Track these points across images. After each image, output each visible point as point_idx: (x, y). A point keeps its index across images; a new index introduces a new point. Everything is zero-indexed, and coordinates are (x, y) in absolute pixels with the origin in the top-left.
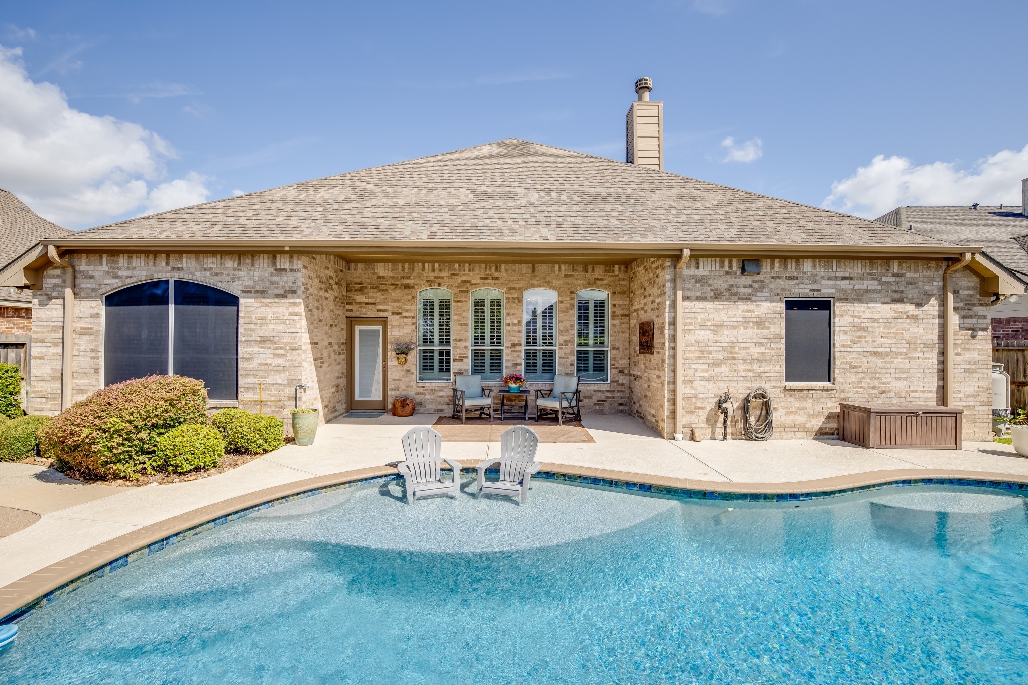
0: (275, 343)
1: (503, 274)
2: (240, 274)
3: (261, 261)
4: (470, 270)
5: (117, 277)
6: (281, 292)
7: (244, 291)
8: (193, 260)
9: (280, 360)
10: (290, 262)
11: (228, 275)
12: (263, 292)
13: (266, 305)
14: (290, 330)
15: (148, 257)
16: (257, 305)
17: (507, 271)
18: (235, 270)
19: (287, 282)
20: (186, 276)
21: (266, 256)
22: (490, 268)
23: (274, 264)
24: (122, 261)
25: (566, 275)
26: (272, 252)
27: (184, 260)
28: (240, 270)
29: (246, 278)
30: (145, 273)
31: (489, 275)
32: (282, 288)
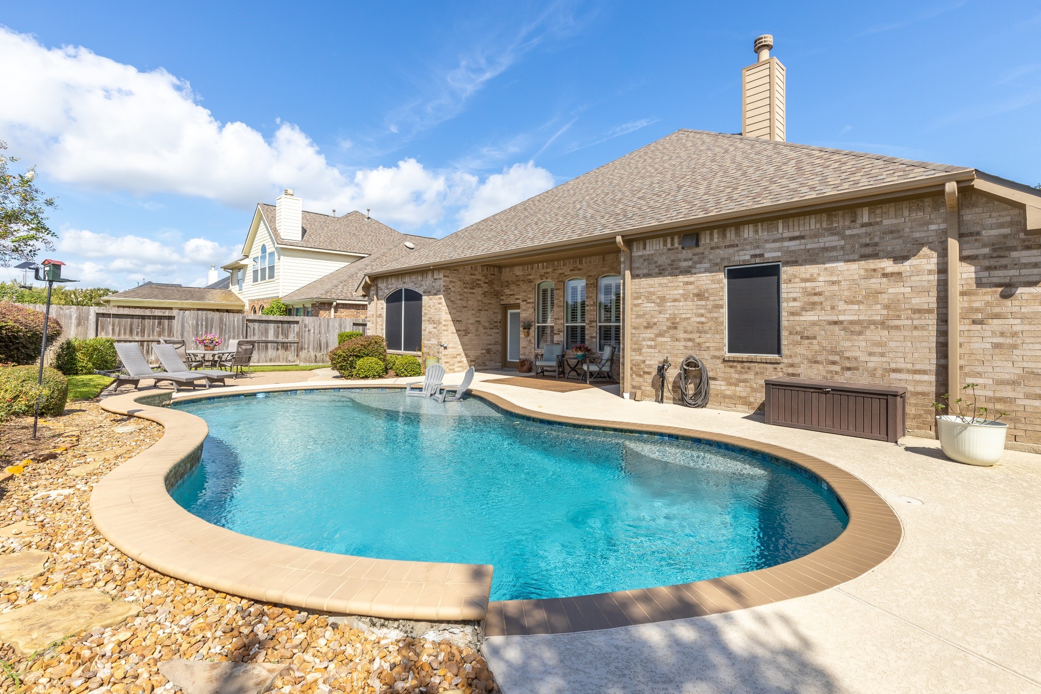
0: (433, 321)
1: (584, 266)
2: (423, 283)
3: (429, 275)
4: (564, 265)
5: (389, 288)
6: (436, 291)
7: (424, 292)
8: (410, 277)
9: (435, 330)
10: (439, 274)
11: (419, 284)
12: (430, 292)
13: (431, 300)
16: (428, 299)
17: (586, 263)
18: (421, 281)
19: (438, 286)
20: (407, 286)
21: (431, 272)
22: (576, 262)
23: (433, 276)
24: (389, 280)
27: (406, 278)
29: (425, 285)
30: (395, 286)
31: (575, 267)
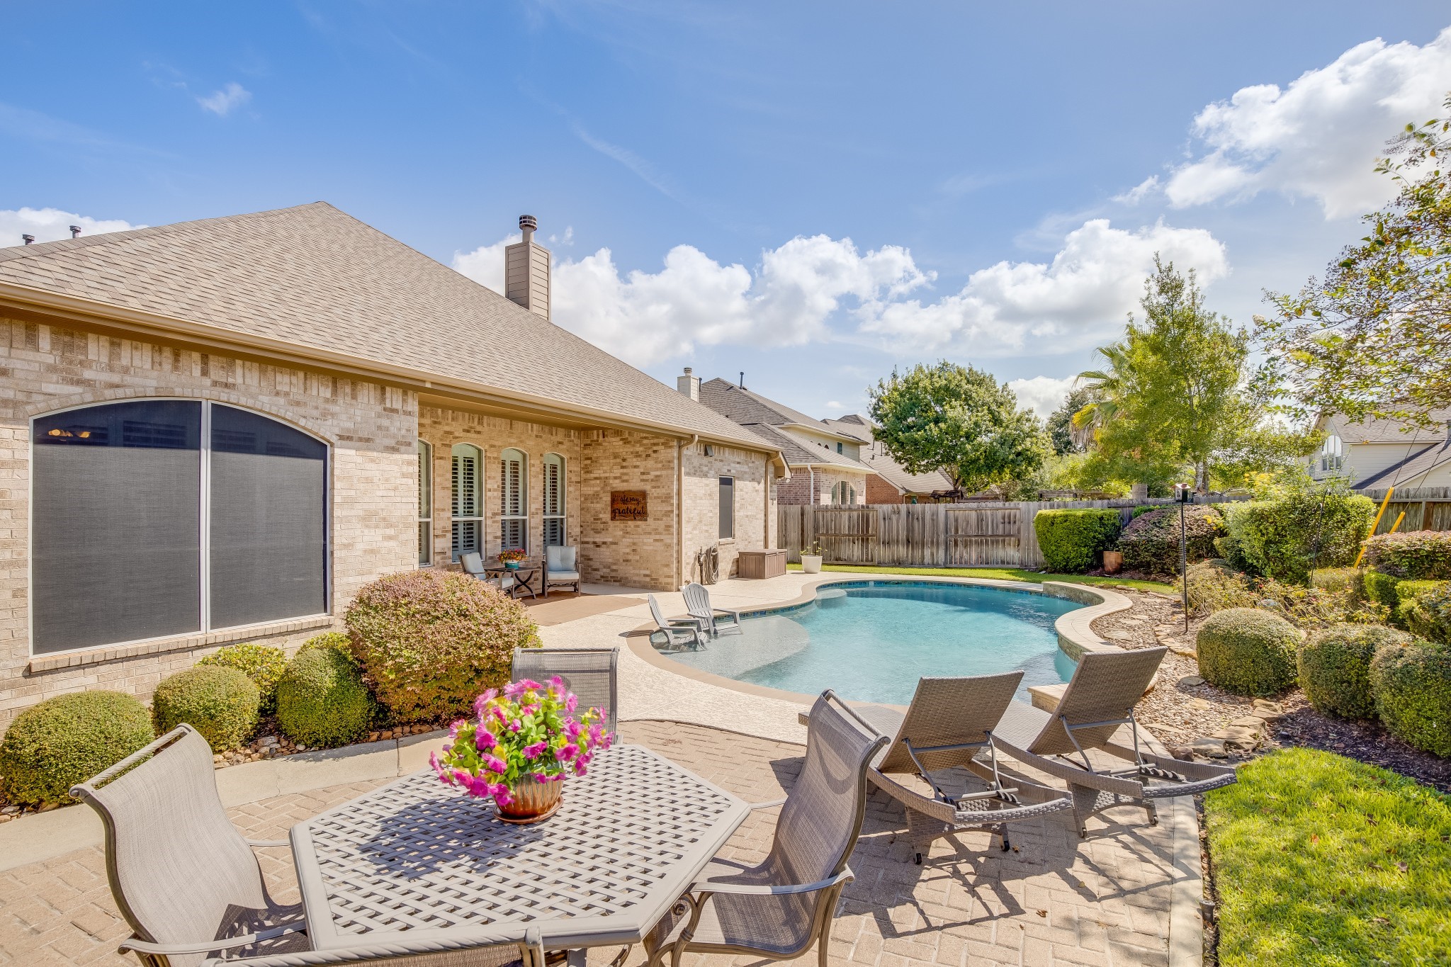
0: (384, 519)
1: (484, 429)
2: (334, 408)
3: (366, 392)
4: (453, 419)
5: (79, 382)
6: (392, 443)
7: (341, 437)
8: (256, 374)
9: (392, 544)
10: (404, 401)
11: (317, 408)
12: (368, 440)
13: (372, 461)
14: (404, 500)
15: (160, 351)
16: (359, 460)
17: (489, 425)
18: (327, 400)
19: (400, 429)
20: (243, 401)
21: (372, 385)
22: (473, 418)
23: (383, 400)
24: (96, 349)
25: (537, 436)
26: (383, 381)
27: (239, 371)
28: (334, 402)
29: (344, 417)
30: (154, 383)
31: (471, 428)
32: (394, 437)
